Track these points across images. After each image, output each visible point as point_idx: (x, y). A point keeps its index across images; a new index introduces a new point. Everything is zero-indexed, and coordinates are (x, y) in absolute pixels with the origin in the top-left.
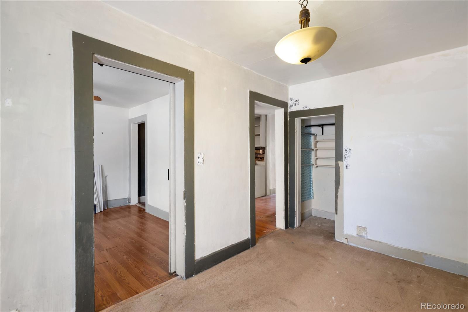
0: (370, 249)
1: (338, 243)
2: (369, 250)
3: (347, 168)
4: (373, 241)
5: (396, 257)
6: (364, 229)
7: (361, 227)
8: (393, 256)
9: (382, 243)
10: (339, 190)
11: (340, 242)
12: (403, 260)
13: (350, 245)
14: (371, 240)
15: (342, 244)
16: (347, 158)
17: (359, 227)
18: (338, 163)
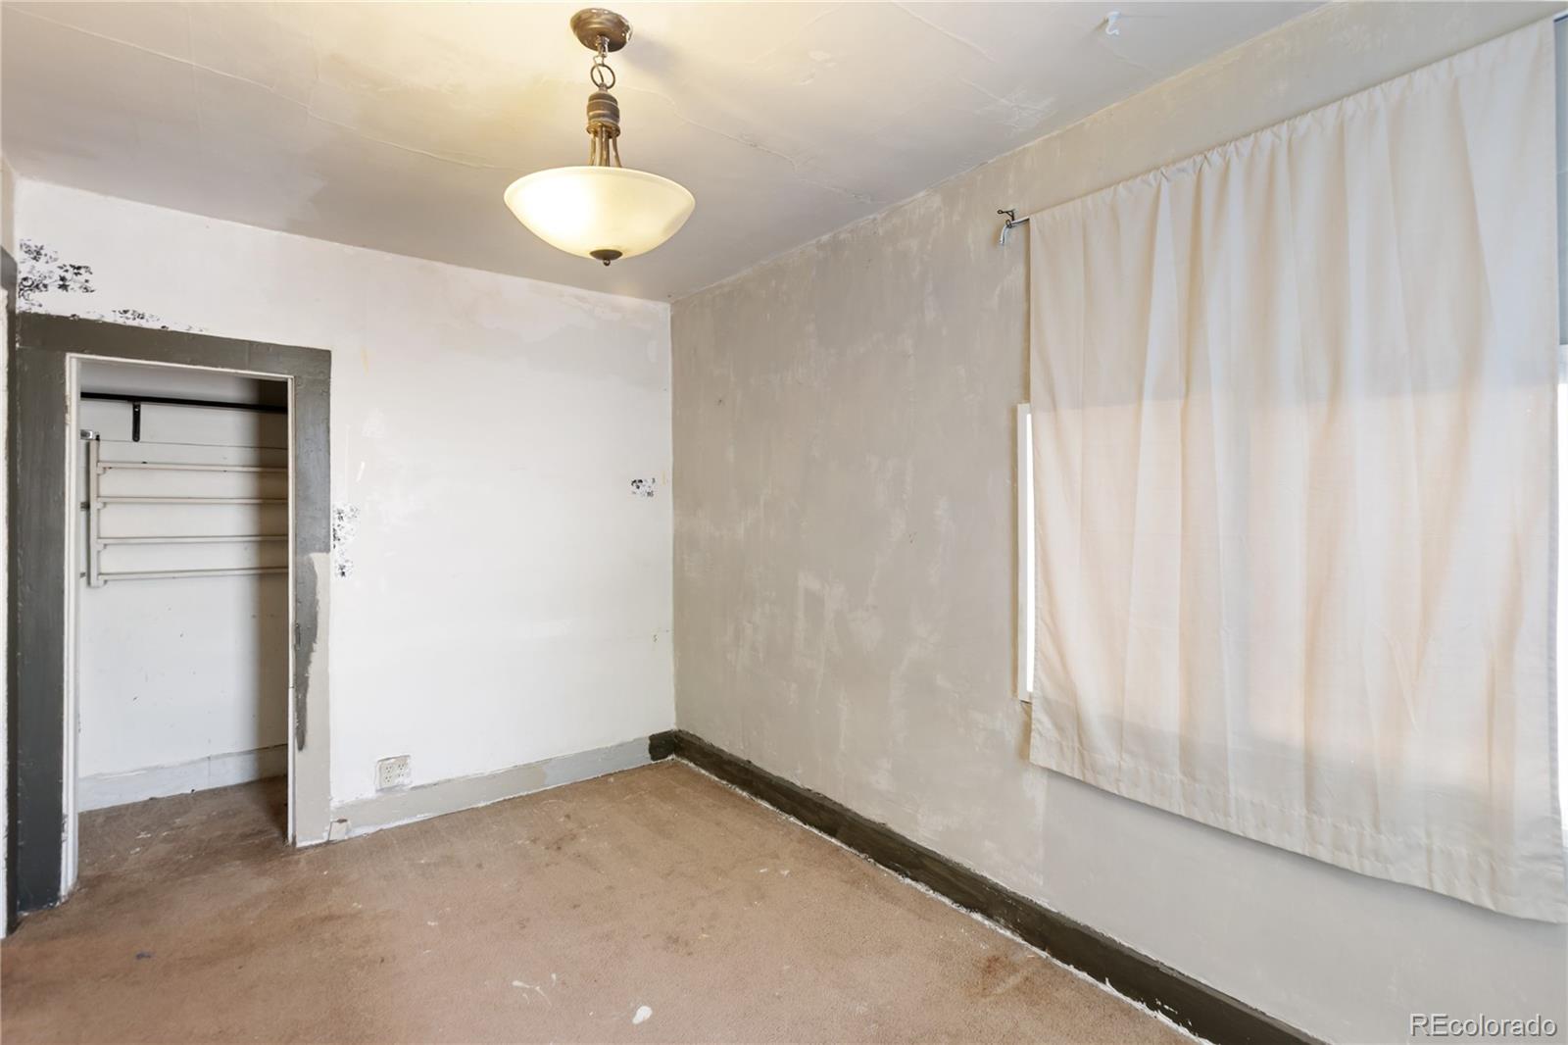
0: (419, 818)
1: (311, 852)
2: (418, 822)
3: (343, 574)
4: (430, 785)
5: (489, 803)
6: (403, 761)
7: (392, 760)
8: (482, 804)
9: (454, 780)
10: (315, 657)
11: (317, 846)
12: (505, 800)
13: (358, 835)
14: (422, 787)
15: (329, 847)
16: (345, 539)
17: (388, 762)
18: (310, 559)
